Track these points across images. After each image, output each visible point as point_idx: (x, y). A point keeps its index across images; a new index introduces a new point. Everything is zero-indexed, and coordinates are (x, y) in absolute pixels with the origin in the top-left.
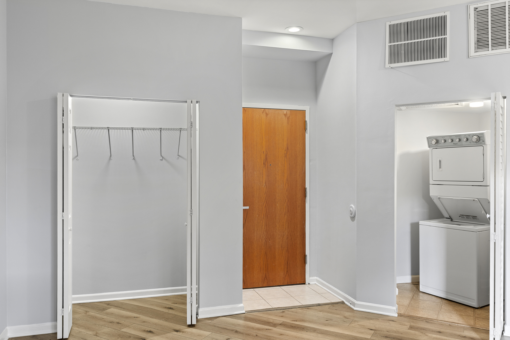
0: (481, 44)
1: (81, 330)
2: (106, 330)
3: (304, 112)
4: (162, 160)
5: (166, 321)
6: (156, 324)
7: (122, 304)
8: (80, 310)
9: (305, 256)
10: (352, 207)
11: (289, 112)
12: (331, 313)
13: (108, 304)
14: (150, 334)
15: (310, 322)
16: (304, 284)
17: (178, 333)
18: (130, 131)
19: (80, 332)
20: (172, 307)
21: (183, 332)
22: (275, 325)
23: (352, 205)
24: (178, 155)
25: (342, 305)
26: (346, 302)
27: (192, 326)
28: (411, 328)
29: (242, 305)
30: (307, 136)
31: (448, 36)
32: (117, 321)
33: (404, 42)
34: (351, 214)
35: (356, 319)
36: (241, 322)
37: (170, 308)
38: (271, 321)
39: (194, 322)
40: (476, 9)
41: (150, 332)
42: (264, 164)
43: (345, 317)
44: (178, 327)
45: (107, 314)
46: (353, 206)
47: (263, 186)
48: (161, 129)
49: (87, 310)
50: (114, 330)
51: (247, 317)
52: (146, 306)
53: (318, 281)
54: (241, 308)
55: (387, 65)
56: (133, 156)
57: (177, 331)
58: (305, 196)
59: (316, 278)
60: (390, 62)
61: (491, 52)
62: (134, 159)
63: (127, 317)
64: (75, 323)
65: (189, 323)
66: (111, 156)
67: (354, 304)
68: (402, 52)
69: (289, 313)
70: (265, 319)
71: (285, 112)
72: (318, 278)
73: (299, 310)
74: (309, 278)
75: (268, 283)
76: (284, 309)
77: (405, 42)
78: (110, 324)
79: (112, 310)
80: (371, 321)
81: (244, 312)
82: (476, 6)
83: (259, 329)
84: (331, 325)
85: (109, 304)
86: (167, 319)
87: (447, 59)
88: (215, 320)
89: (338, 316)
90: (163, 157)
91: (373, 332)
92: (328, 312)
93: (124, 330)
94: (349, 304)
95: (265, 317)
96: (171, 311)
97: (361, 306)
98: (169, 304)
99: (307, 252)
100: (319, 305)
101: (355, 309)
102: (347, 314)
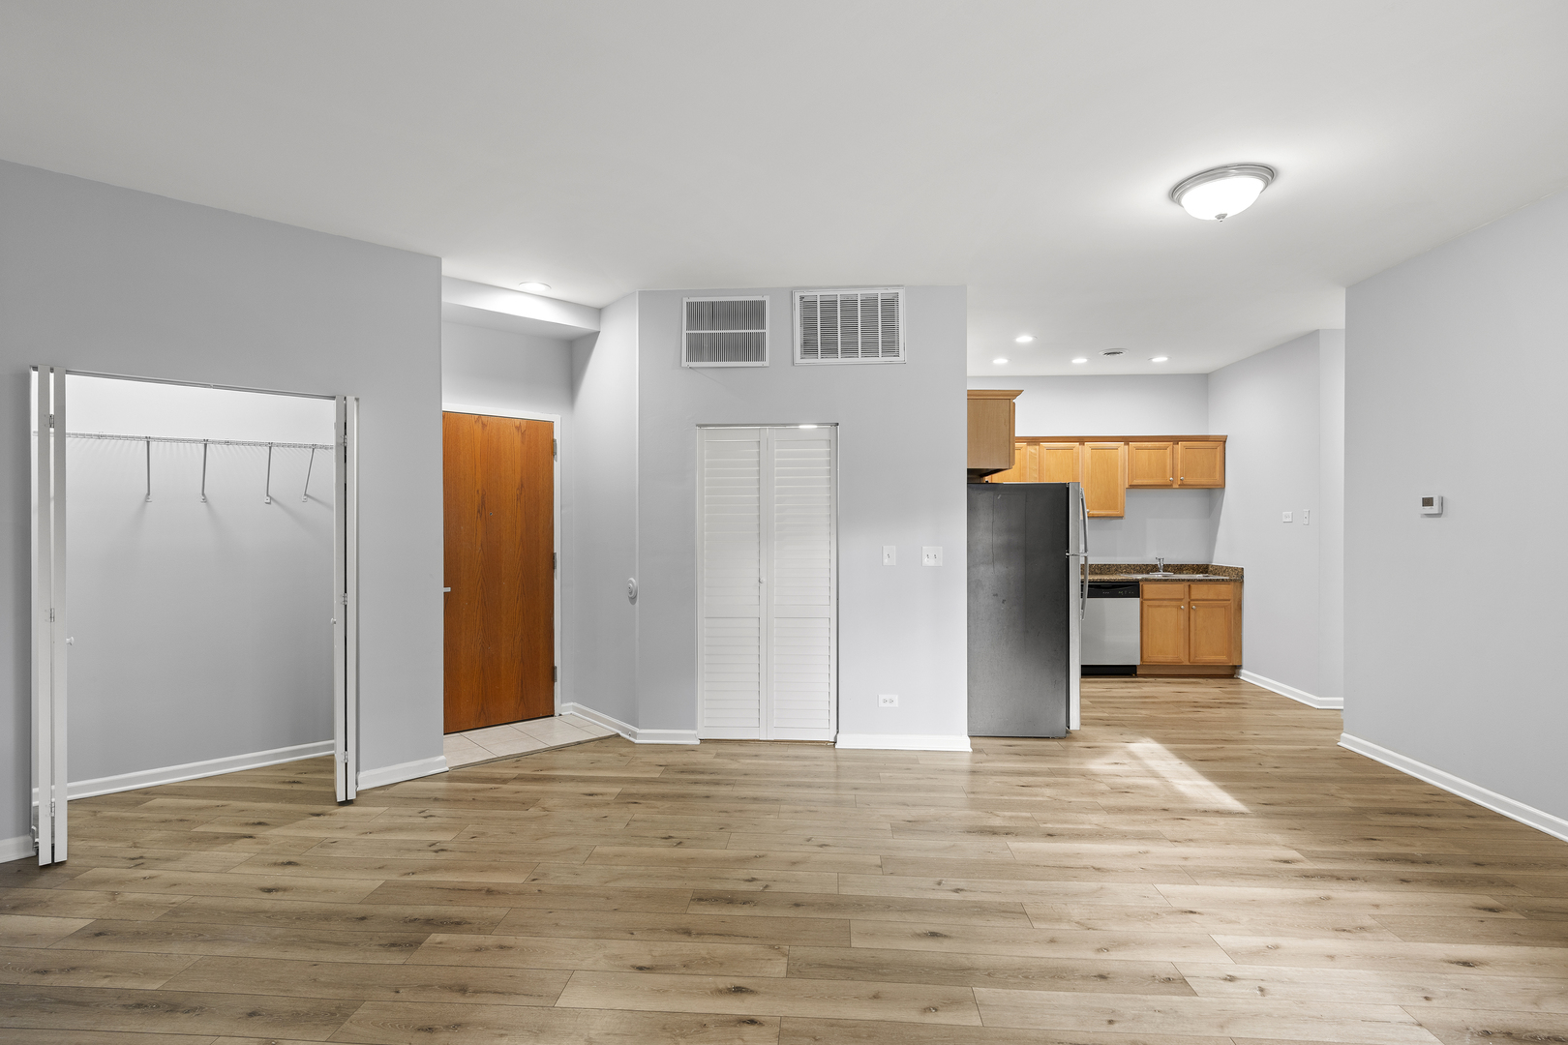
0: (809, 348)
1: (91, 844)
2: (157, 835)
3: (551, 424)
4: (269, 503)
5: (290, 802)
6: (269, 811)
7: (180, 788)
8: (77, 812)
9: (553, 669)
10: (631, 582)
11: (524, 424)
12: (599, 752)
13: (146, 793)
14: (260, 828)
15: (564, 768)
16: (553, 716)
17: (322, 818)
18: (202, 446)
19: (91, 847)
20: (297, 780)
21: (330, 815)
22: (505, 781)
23: (632, 579)
24: (305, 495)
25: (616, 739)
26: (621, 734)
27: (347, 802)
28: (718, 755)
29: (442, 758)
30: (557, 465)
31: (767, 331)
32: (179, 817)
33: (708, 332)
34: (631, 593)
35: (637, 755)
36: (443, 785)
37: (294, 782)
38: (498, 776)
39: (352, 796)
40: (802, 298)
41: (260, 824)
42: (479, 511)
43: (621, 755)
44: (318, 809)
45: (149, 809)
46: (634, 580)
47: (478, 552)
48: (271, 446)
49: (95, 809)
50: (175, 833)
51: (451, 776)
52: (239, 785)
53: (575, 709)
54: (440, 763)
55: (685, 363)
56: (203, 494)
57: (318, 815)
58: (553, 567)
59: (572, 704)
60: (689, 359)
61: (819, 360)
62: (205, 500)
63: (200, 809)
64: (72, 834)
65: (341, 798)
66: (149, 494)
67: (634, 735)
68: (706, 345)
69: (528, 760)
70: (485, 775)
71: (517, 423)
72: (576, 704)
73: (546, 755)
74: (560, 705)
75: (486, 719)
76: (518, 757)
77: (710, 332)
78: (163, 824)
79: (159, 801)
80: (661, 755)
81: (447, 769)
82: (803, 294)
83: (477, 791)
84: (599, 769)
85: (148, 792)
86: (292, 800)
87: (766, 363)
88: (392, 789)
89: (610, 755)
90: (271, 498)
91: (663, 768)
92: (594, 752)
93: (201, 829)
94: (627, 737)
95: (486, 771)
96: (296, 787)
97: (646, 736)
98: (293, 776)
99: (557, 662)
100: (579, 743)
101: (637, 741)
102: (624, 750)
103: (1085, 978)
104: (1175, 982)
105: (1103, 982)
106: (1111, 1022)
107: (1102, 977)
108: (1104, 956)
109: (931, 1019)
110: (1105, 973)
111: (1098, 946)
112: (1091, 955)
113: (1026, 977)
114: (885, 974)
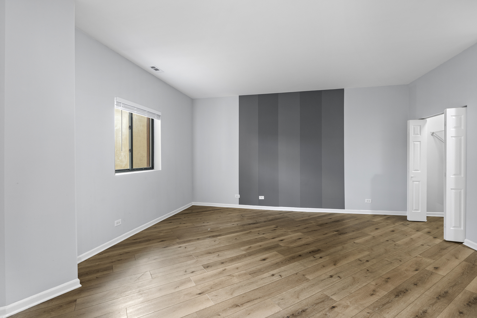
103: (226, 262)
104: (207, 267)
105: (222, 262)
106: (219, 255)
107: (222, 263)
108: (224, 268)
109: (249, 246)
110: (222, 264)
111: (226, 271)
112: (227, 268)
113: (238, 258)
114: (264, 249)
